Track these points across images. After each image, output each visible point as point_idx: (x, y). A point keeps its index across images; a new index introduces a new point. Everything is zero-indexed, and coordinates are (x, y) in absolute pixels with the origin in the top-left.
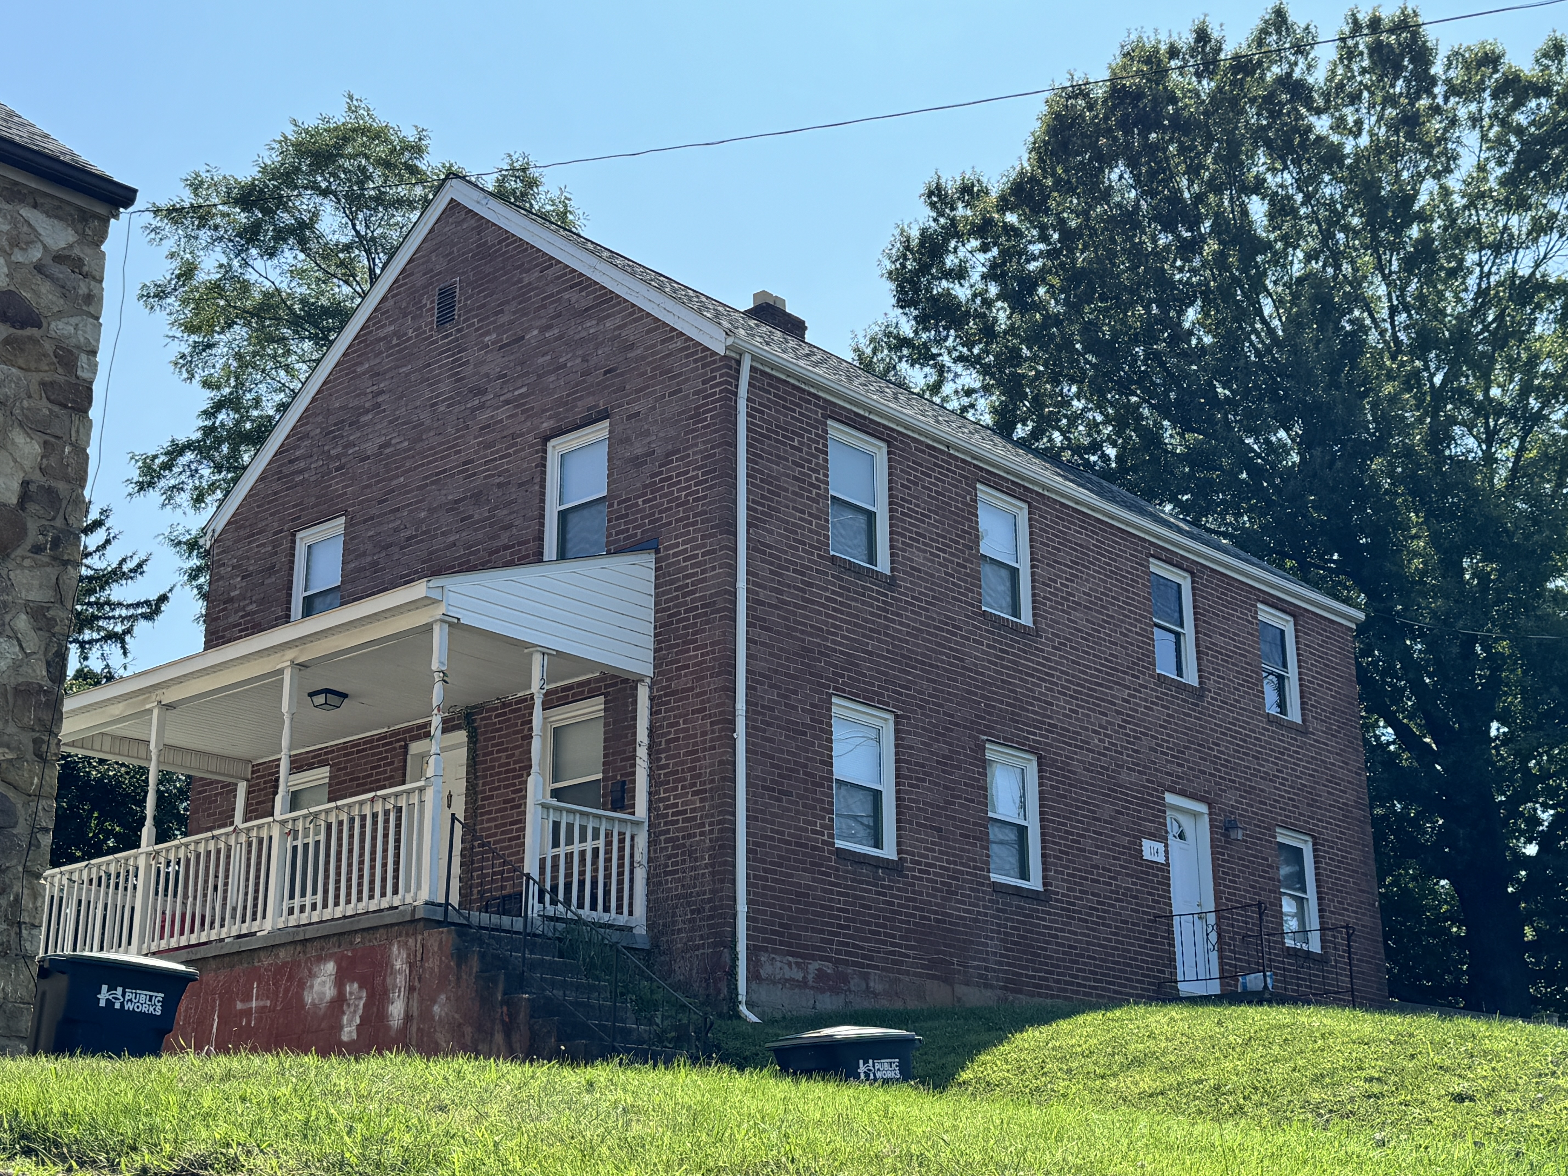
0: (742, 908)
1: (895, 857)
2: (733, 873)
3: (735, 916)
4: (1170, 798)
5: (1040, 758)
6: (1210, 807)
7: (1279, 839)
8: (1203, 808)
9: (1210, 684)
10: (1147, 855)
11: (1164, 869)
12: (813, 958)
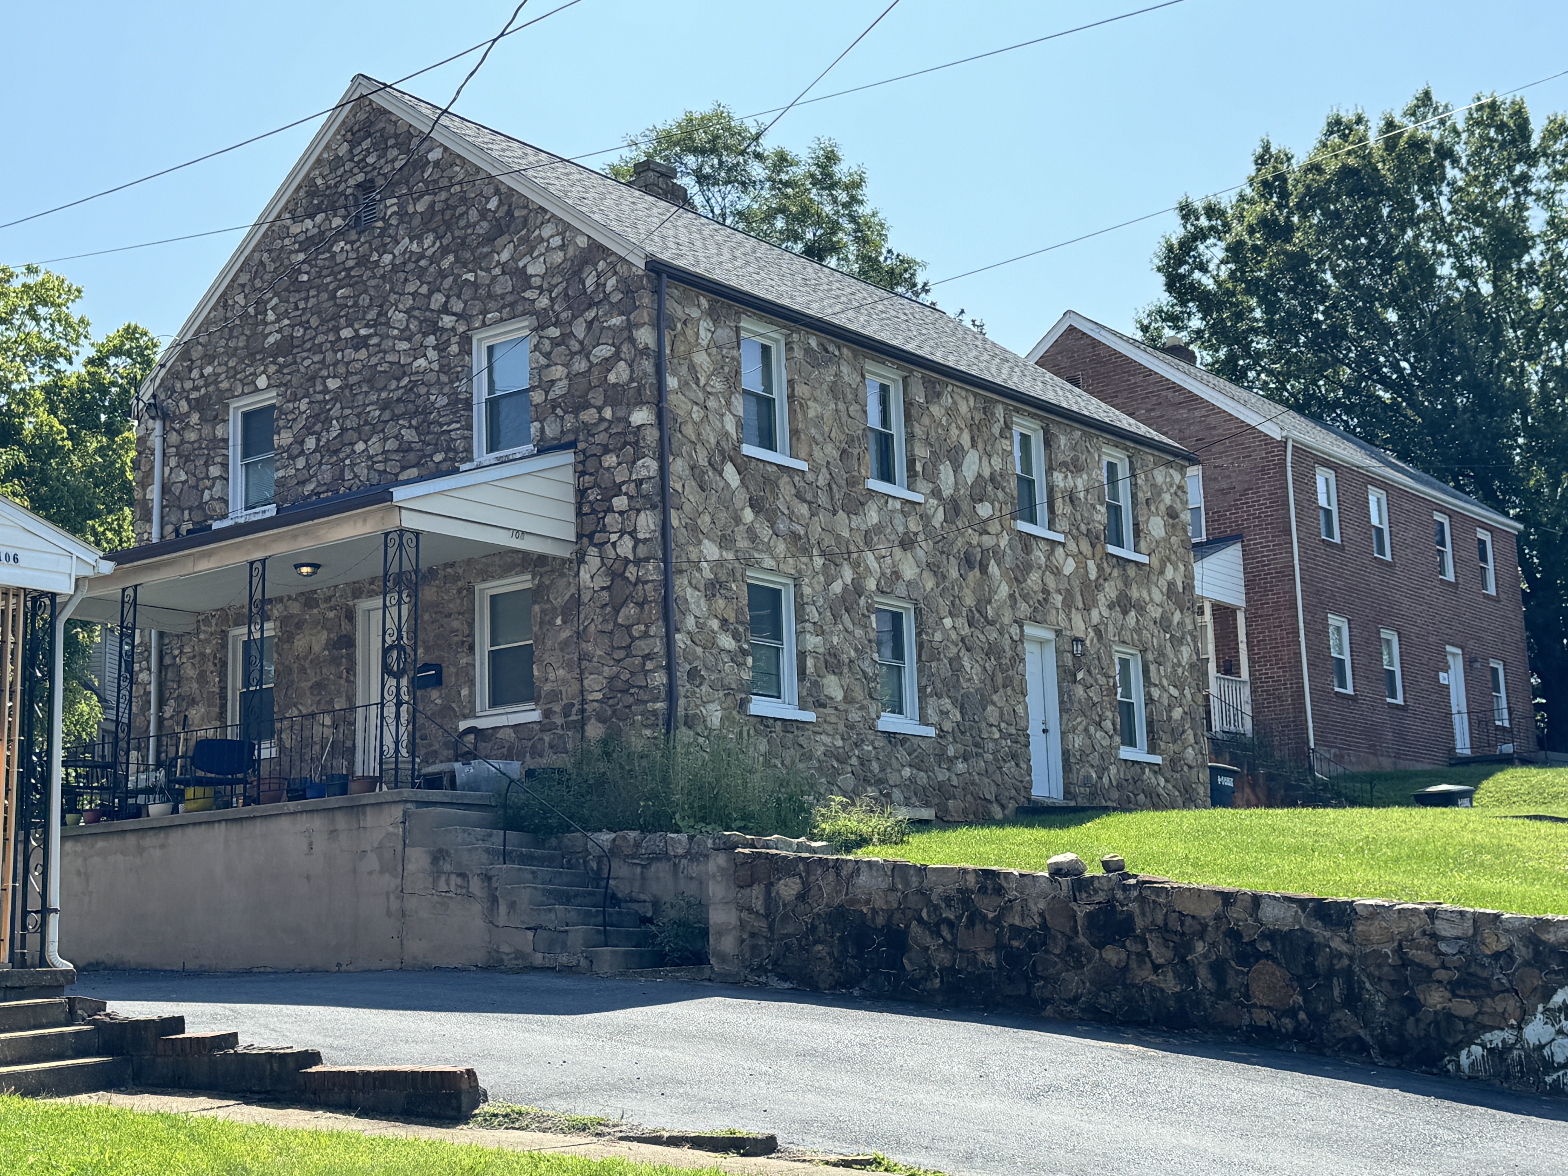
0: (1310, 725)
1: (1352, 693)
2: (1305, 707)
3: (1307, 729)
4: (1449, 648)
5: (1399, 633)
6: (1463, 650)
7: (1492, 665)
8: (1459, 651)
9: (1460, 580)
10: (1442, 681)
11: (1447, 687)
12: (1332, 747)
